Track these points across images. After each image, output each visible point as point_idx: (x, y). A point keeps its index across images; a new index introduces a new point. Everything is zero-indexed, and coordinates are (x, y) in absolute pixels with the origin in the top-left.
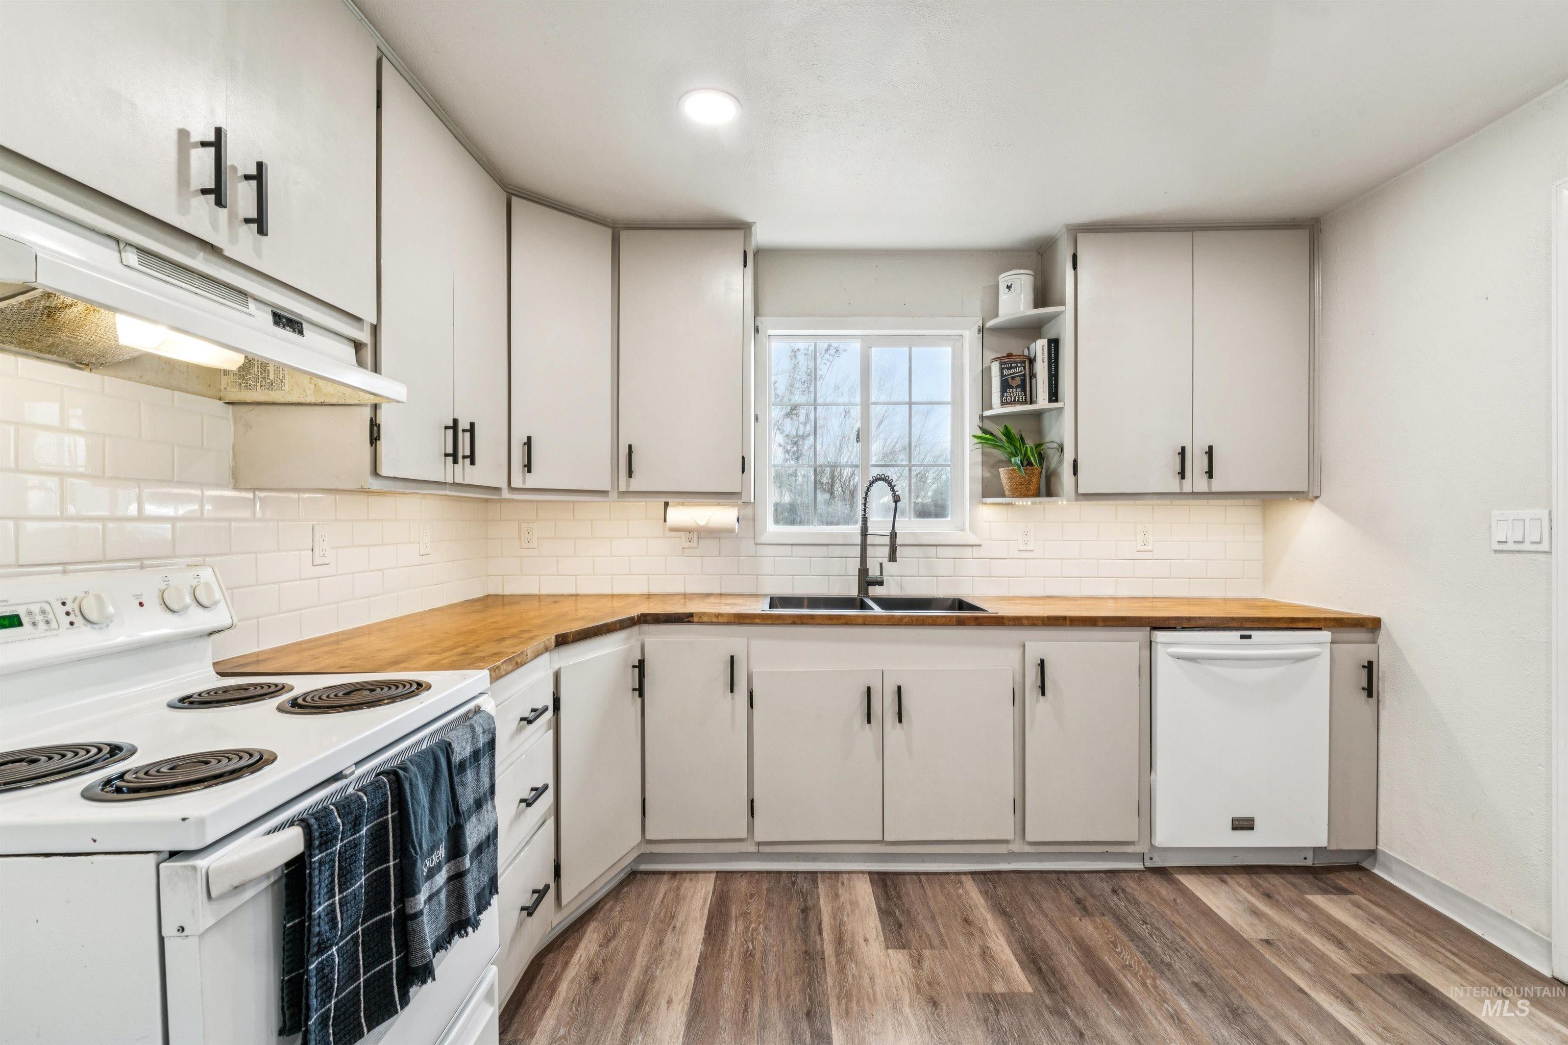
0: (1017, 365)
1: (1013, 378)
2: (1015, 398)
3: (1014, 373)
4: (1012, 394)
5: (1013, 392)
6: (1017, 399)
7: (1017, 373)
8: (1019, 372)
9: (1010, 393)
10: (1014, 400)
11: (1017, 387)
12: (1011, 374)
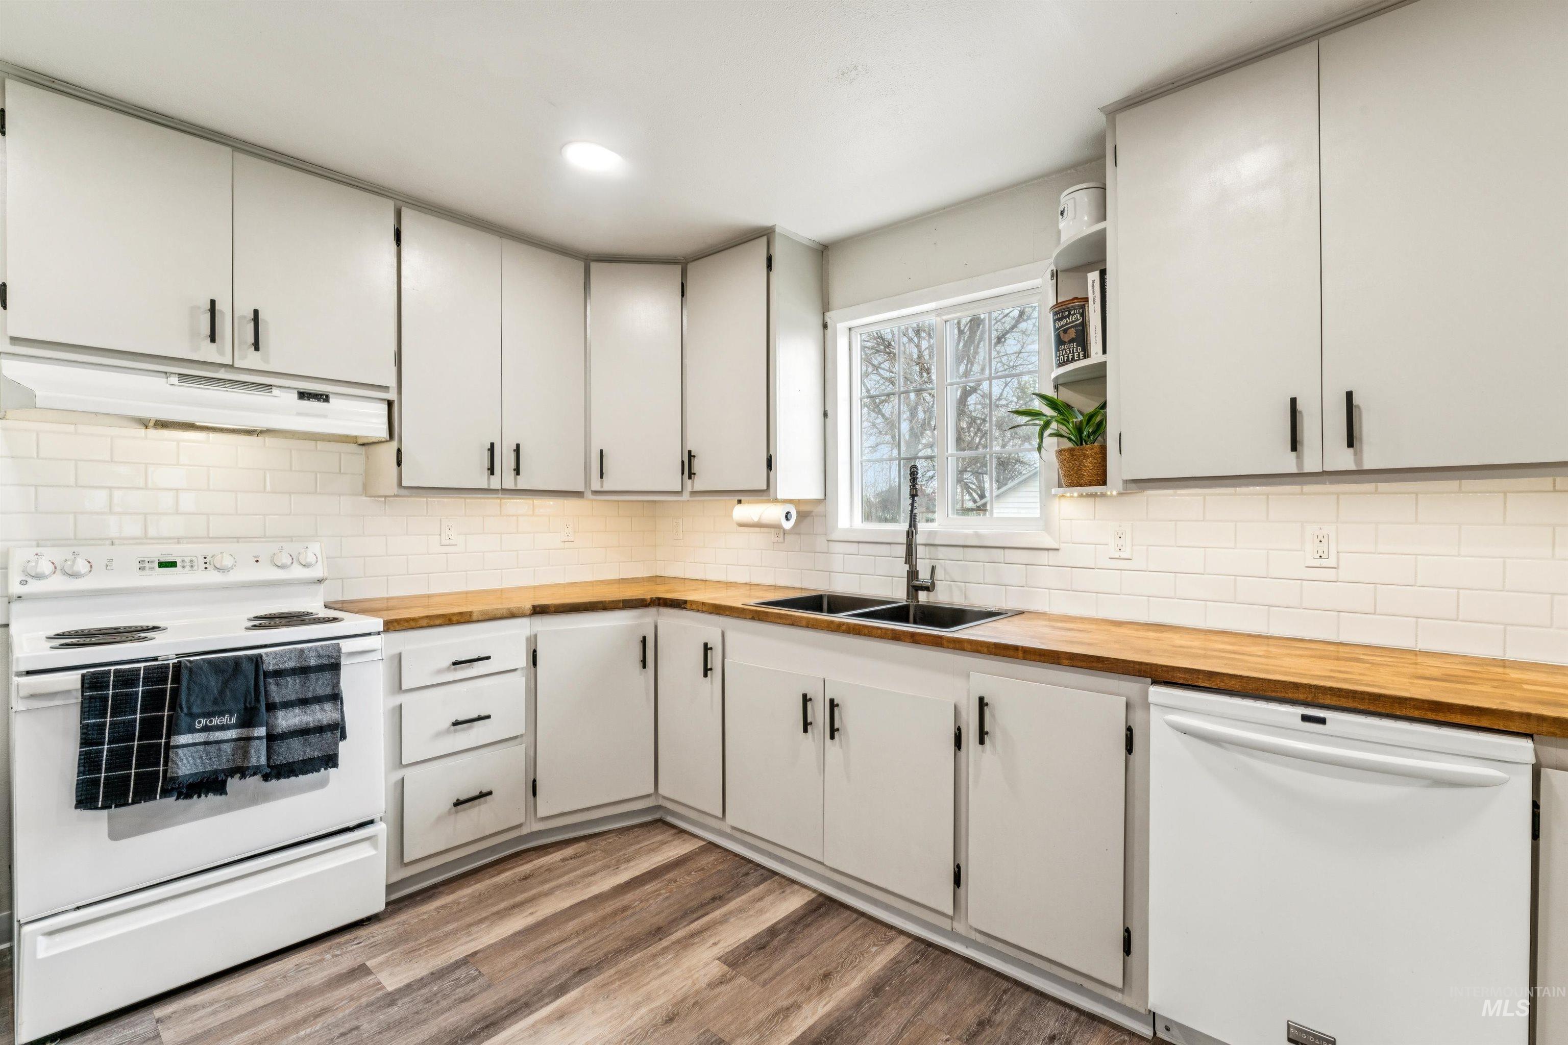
0: (1070, 313)
1: (1065, 331)
2: (1068, 357)
3: (1067, 324)
4: (1064, 353)
5: (1065, 350)
6: (1070, 357)
7: (1070, 323)
8: (1073, 322)
9: (1062, 351)
10: (1068, 360)
11: (1072, 341)
12: (1063, 326)
